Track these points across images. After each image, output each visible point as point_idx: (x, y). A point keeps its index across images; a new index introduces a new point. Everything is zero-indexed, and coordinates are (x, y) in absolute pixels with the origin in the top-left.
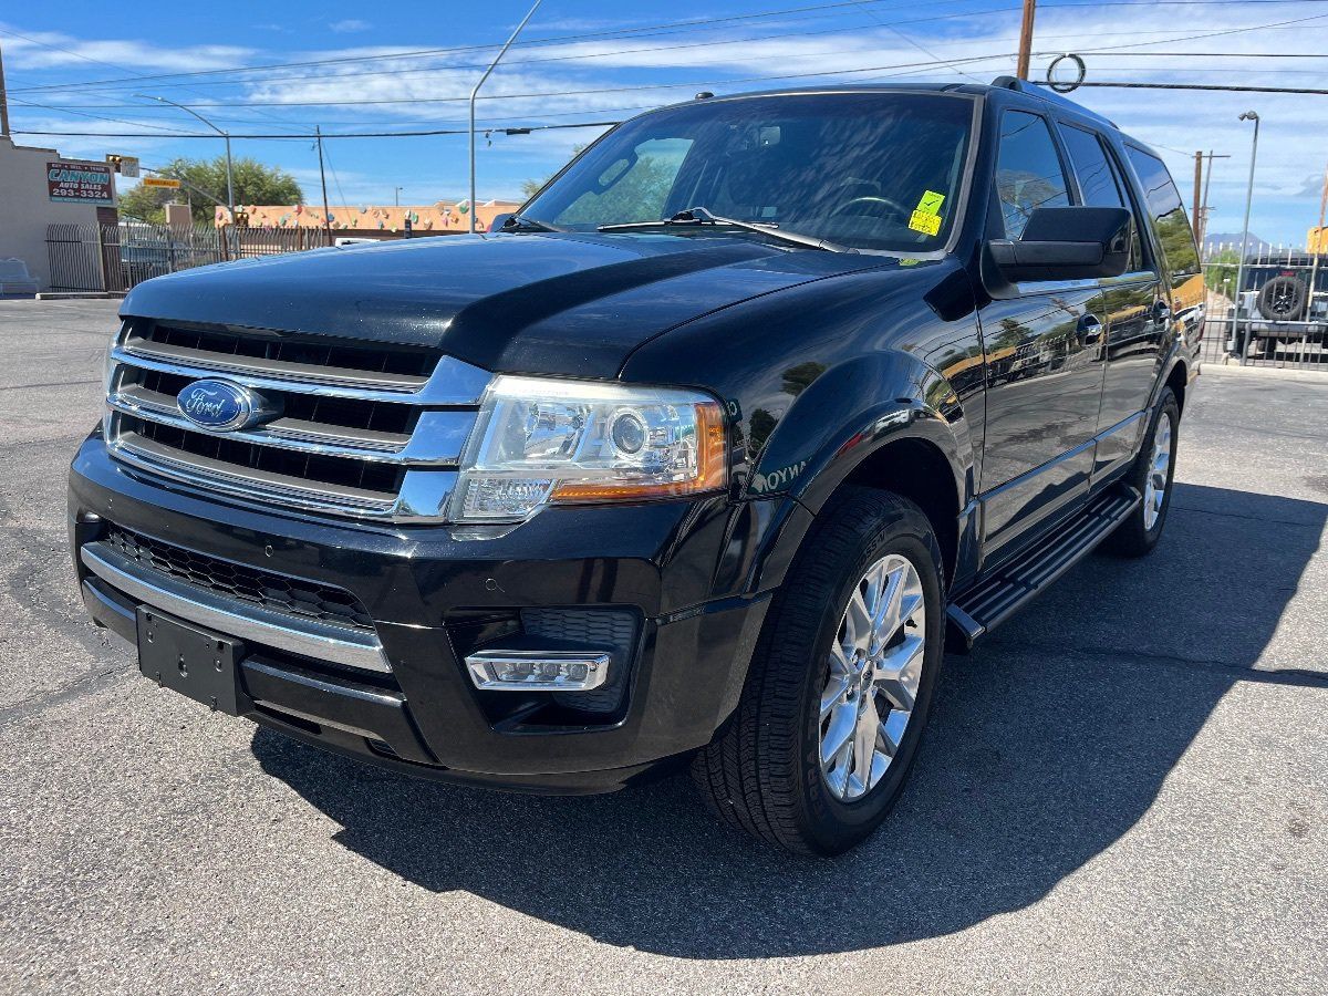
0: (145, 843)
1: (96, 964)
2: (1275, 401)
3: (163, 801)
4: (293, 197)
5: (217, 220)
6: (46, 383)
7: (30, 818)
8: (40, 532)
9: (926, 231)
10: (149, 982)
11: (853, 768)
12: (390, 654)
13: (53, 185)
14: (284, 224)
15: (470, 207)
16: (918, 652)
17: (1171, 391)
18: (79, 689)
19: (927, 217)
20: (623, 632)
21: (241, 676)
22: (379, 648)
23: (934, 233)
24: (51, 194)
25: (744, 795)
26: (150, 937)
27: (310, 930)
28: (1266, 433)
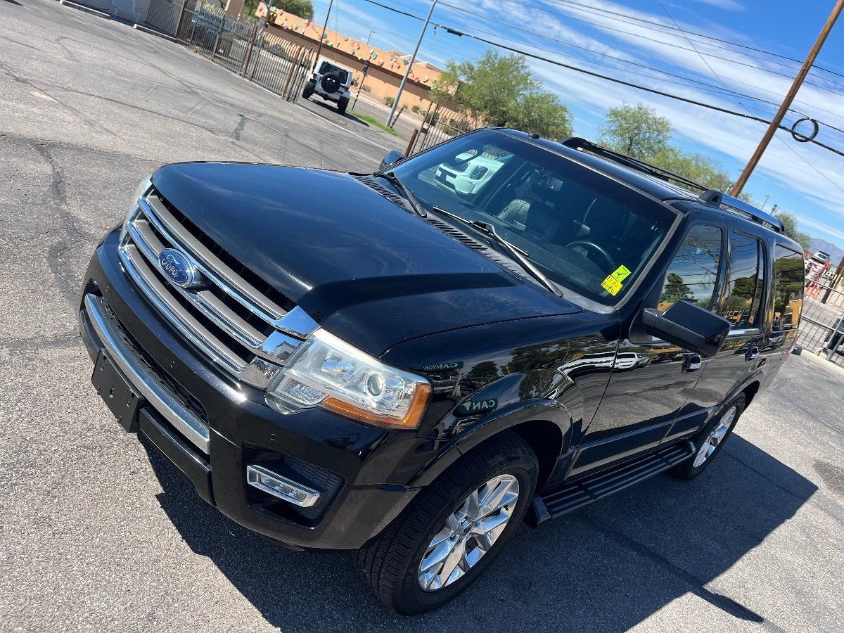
0: (62, 460)
1: (13, 527)
2: (832, 394)
3: (81, 436)
4: (307, 13)
5: (258, 10)
6: (118, 100)
7: (9, 420)
8: (78, 220)
9: (610, 291)
10: (36, 549)
11: (439, 573)
12: (212, 445)
14: (296, 29)
15: (410, 62)
16: (504, 522)
17: (744, 396)
18: (63, 342)
19: (613, 283)
20: (332, 485)
21: (137, 413)
22: (207, 440)
23: (614, 294)
25: (371, 572)
26: (46, 521)
27: (125, 549)
28: (813, 417)
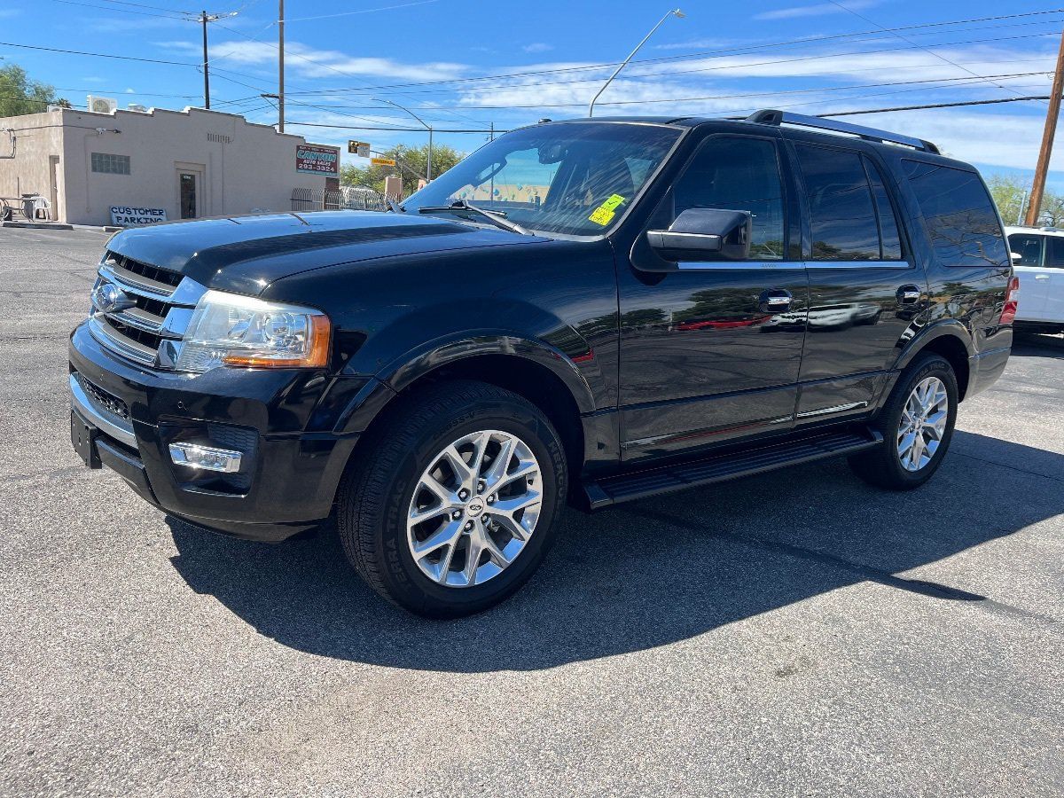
13: (299, 161)
16: (536, 503)
19: (603, 213)
20: (251, 442)
21: (94, 447)
22: (134, 434)
24: (298, 168)
